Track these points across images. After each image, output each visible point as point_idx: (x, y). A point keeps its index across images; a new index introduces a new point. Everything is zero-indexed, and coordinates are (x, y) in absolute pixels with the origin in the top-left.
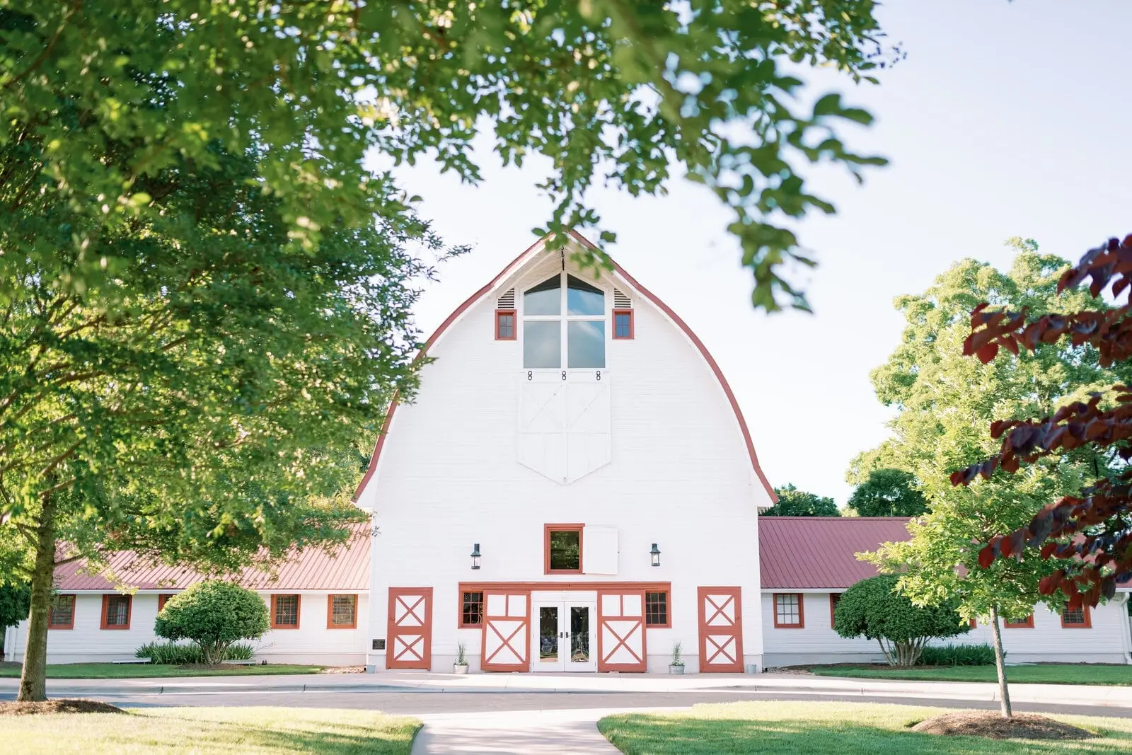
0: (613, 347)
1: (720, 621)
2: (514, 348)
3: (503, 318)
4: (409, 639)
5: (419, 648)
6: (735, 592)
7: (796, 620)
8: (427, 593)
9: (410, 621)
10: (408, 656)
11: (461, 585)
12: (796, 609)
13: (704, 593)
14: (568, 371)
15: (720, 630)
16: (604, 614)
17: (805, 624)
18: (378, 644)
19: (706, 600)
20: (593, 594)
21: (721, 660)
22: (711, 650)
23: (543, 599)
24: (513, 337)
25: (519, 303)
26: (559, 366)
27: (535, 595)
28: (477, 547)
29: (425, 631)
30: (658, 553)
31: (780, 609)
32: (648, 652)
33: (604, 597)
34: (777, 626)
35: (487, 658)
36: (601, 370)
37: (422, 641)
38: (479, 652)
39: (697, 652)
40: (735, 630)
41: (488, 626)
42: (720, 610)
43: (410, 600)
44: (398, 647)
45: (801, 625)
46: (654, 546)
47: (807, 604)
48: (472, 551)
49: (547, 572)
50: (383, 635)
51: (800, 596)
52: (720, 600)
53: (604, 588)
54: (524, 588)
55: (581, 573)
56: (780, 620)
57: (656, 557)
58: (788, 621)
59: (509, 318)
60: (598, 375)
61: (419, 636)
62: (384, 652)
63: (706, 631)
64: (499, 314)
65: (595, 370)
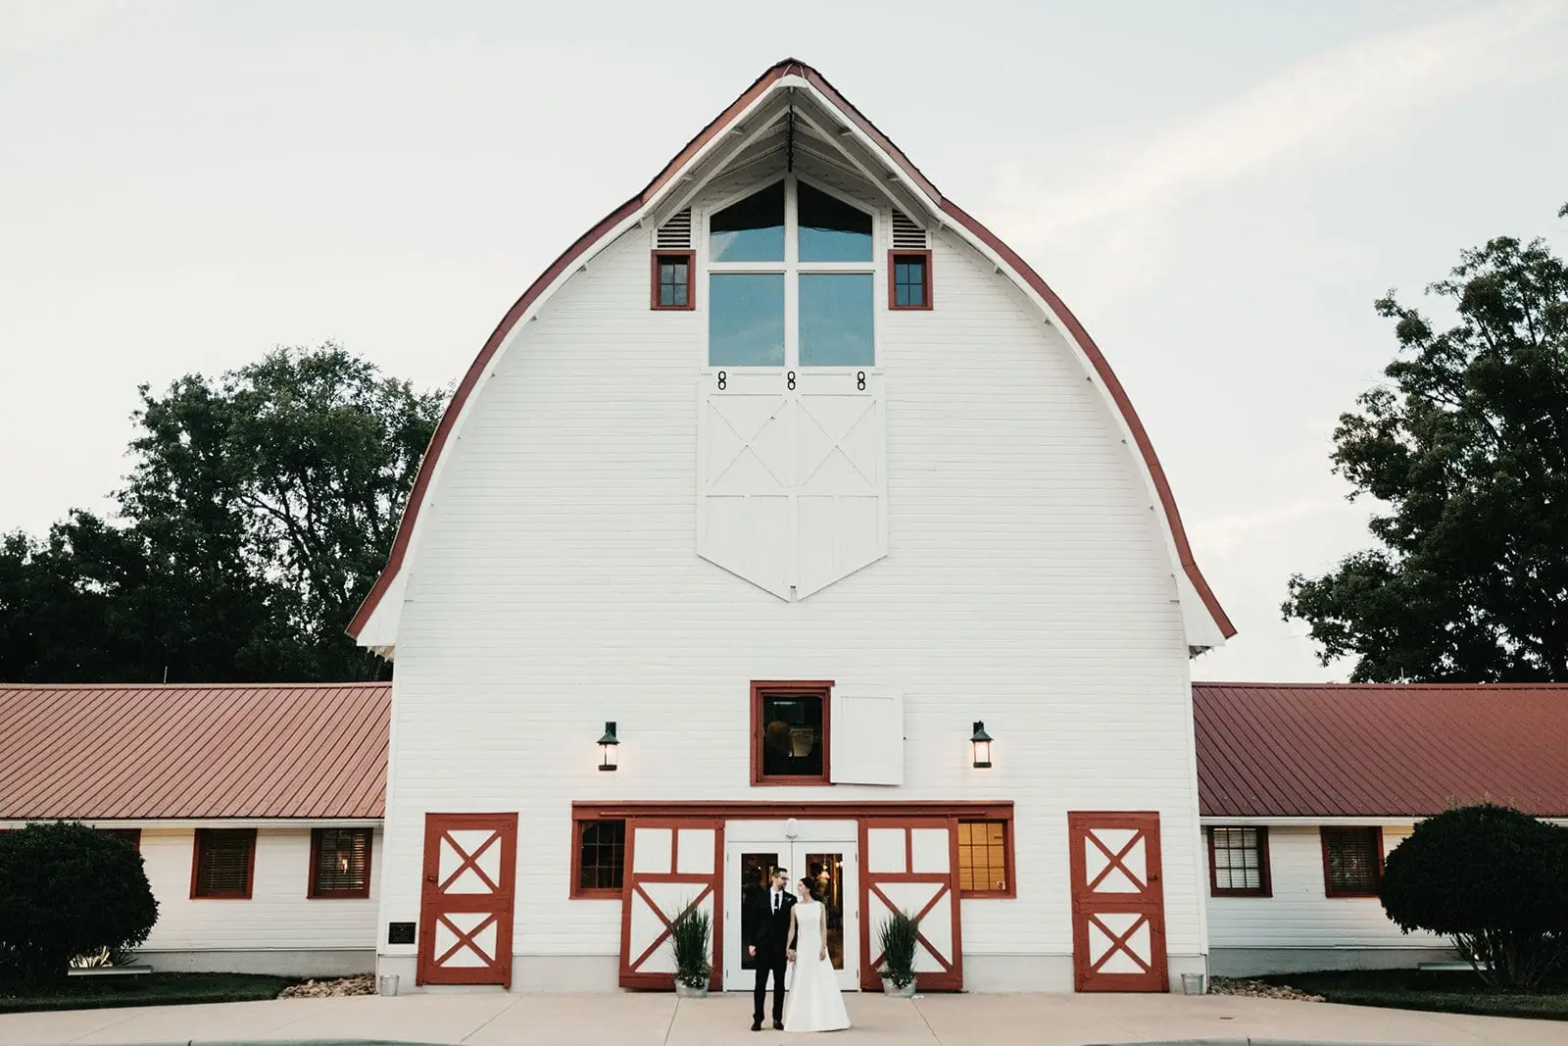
0: (891, 326)
1: (1116, 884)
2: (693, 326)
3: (667, 269)
4: (466, 921)
5: (487, 941)
6: (1147, 826)
7: (1253, 878)
8: (504, 826)
9: (469, 884)
10: (466, 959)
11: (577, 807)
12: (1251, 858)
13: (1082, 824)
14: (799, 371)
15: (1117, 903)
16: (872, 869)
17: (1274, 889)
18: (400, 933)
19: (1088, 842)
20: (849, 828)
21: (1120, 965)
22: (1099, 944)
23: (746, 837)
24: (688, 305)
25: (700, 238)
26: (781, 362)
27: (732, 827)
28: (611, 728)
29: (500, 904)
30: (988, 740)
31: (1221, 858)
32: (965, 949)
33: (872, 833)
34: (1217, 892)
35: (632, 960)
36: (867, 370)
37: (493, 926)
38: (617, 949)
39: (1070, 948)
40: (1149, 902)
41: (635, 894)
42: (1116, 861)
43: (470, 839)
44: (444, 939)
45: (1264, 890)
46: (978, 726)
47: (1277, 848)
48: (602, 733)
49: (757, 780)
50: (411, 913)
51: (1262, 833)
52: (1115, 839)
53: (870, 814)
54: (713, 815)
55: (826, 781)
56: (1222, 881)
57: (982, 746)
58: (1238, 883)
59: (682, 268)
60: (861, 381)
61: (487, 915)
62: (412, 949)
63: (1086, 904)
64: (661, 260)
65: (855, 370)
